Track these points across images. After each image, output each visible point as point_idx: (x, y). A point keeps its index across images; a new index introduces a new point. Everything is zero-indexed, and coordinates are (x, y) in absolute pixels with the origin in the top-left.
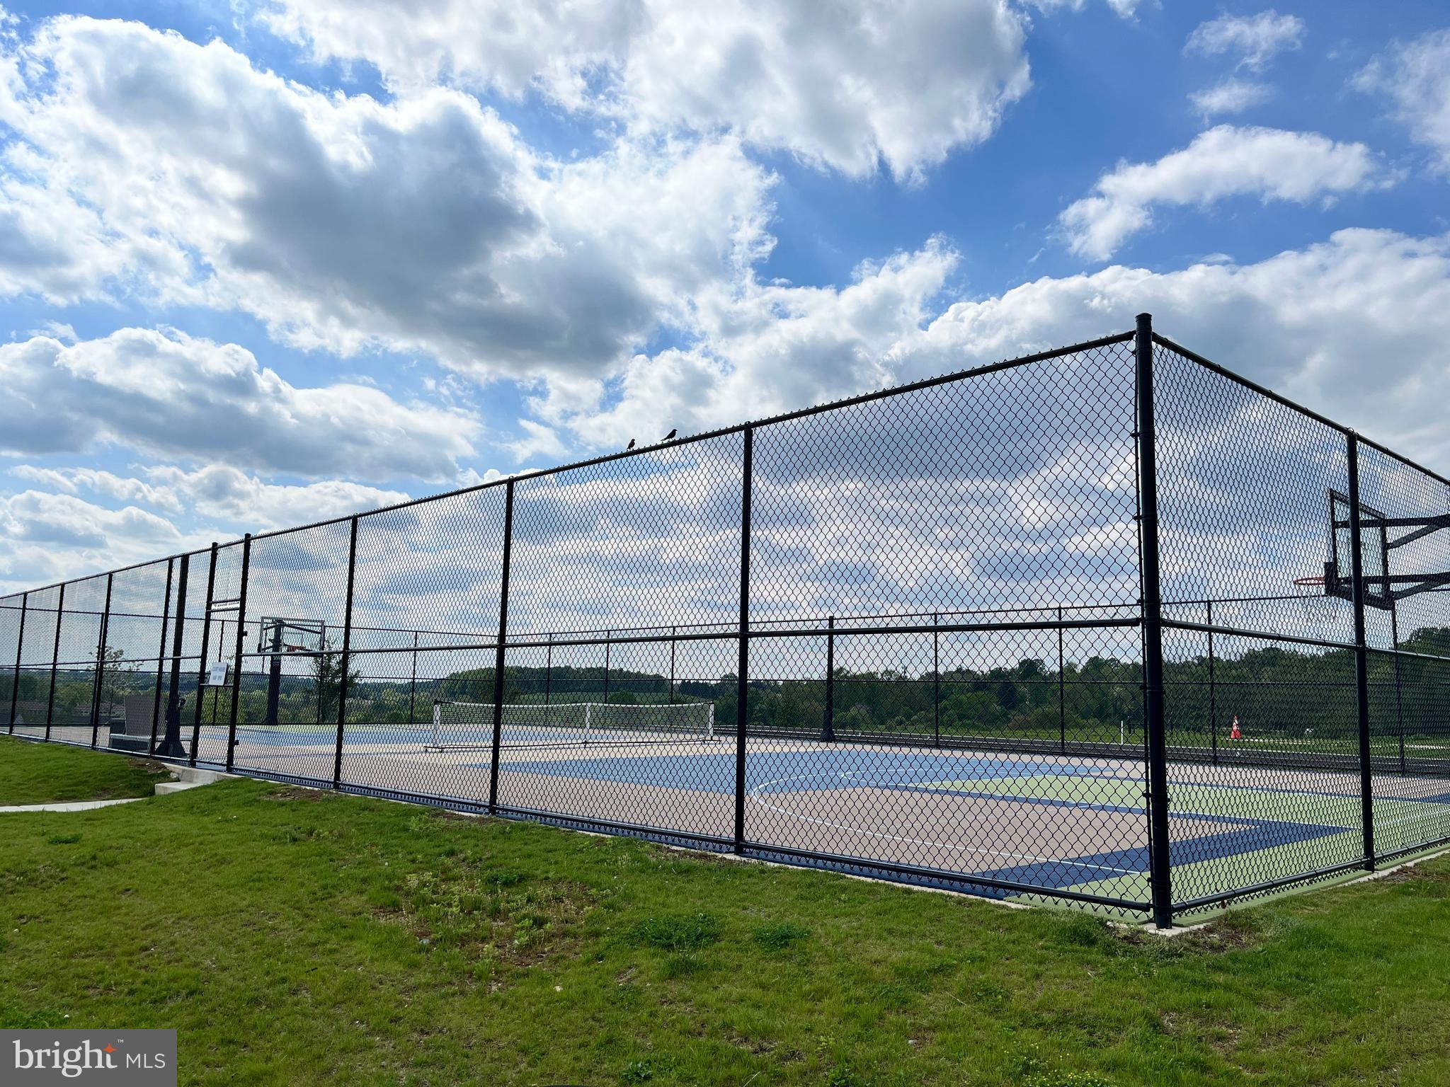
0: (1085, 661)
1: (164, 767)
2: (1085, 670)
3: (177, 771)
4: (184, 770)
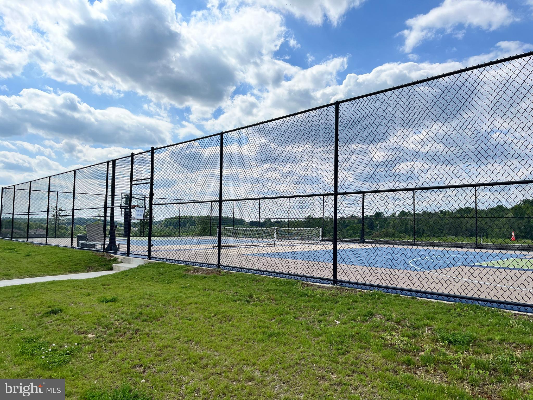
1: (113, 256)
2: (399, 216)
3: (120, 258)
4: (124, 258)
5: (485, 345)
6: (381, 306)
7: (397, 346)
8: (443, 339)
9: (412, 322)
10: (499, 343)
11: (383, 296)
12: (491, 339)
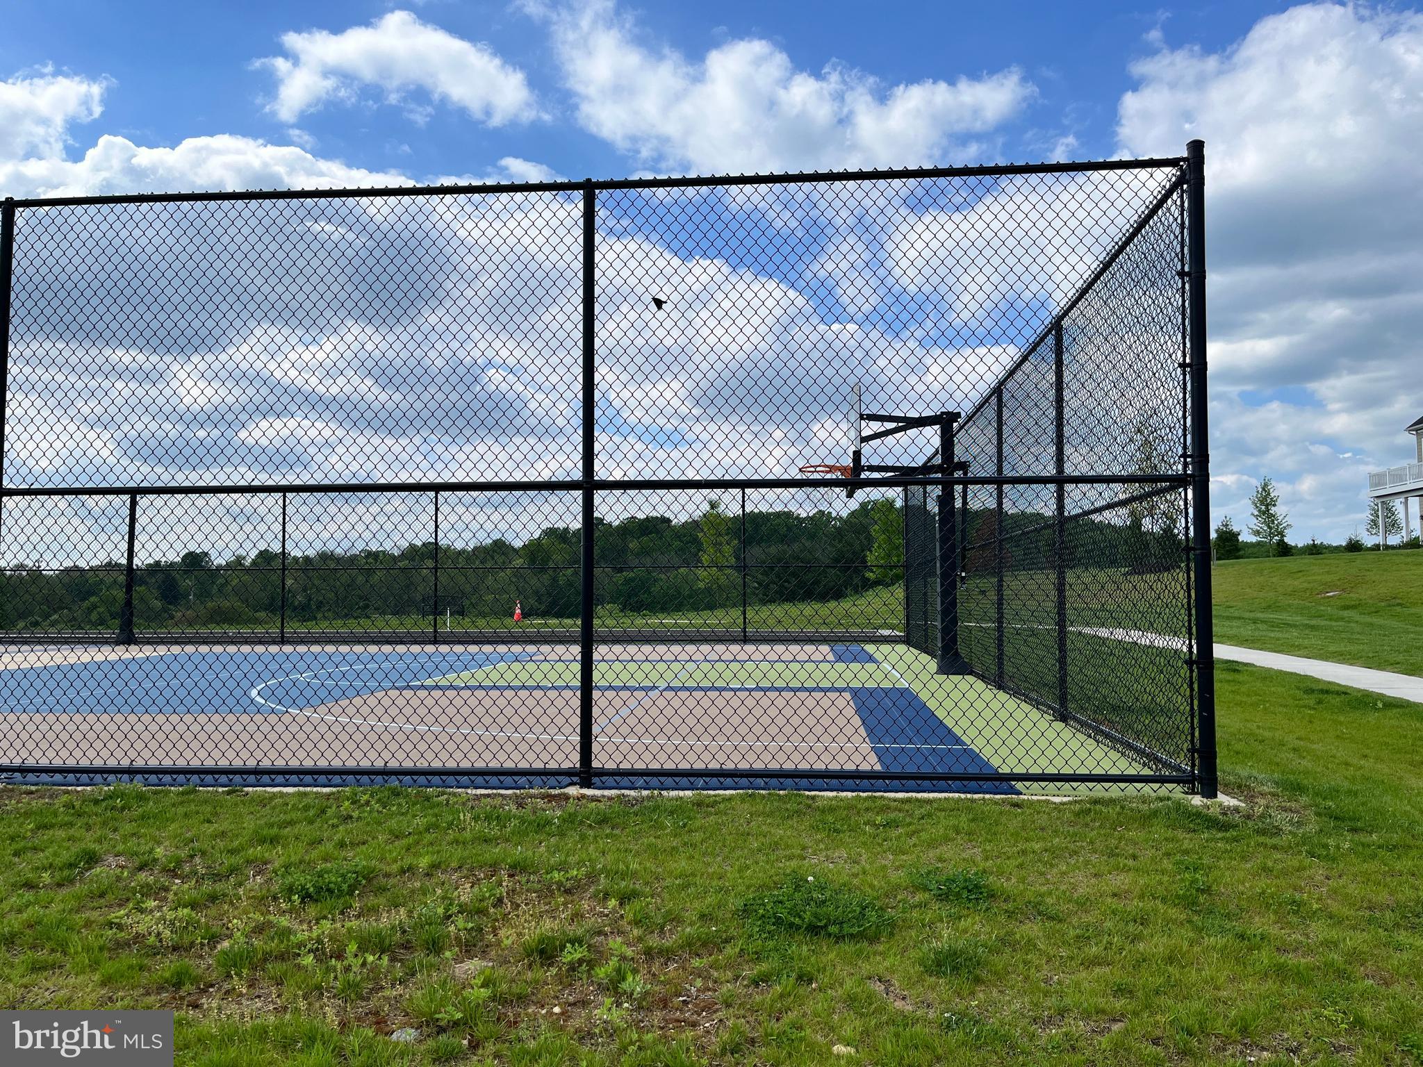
0: (253, 554)
2: (254, 562)
5: (394, 886)
6: (128, 828)
7: (152, 939)
8: (290, 890)
9: (214, 862)
10: (427, 875)
11: (141, 797)
12: (408, 870)
